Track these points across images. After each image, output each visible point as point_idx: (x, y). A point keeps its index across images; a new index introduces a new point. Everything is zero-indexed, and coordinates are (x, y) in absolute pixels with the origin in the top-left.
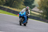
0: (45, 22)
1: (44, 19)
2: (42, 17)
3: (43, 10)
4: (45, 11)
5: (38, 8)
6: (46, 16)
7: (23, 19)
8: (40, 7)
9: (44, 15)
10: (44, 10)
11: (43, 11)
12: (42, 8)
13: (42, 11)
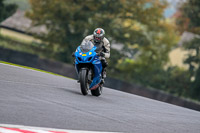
0: (59, 74)
1: (52, 60)
2: (44, 51)
3: (49, 22)
4: (57, 27)
5: (28, 15)
6: (62, 50)
7: (90, 73)
8: (35, 11)
9: (51, 46)
10: (53, 23)
11: (48, 26)
12: (46, 15)
13: (43, 29)
